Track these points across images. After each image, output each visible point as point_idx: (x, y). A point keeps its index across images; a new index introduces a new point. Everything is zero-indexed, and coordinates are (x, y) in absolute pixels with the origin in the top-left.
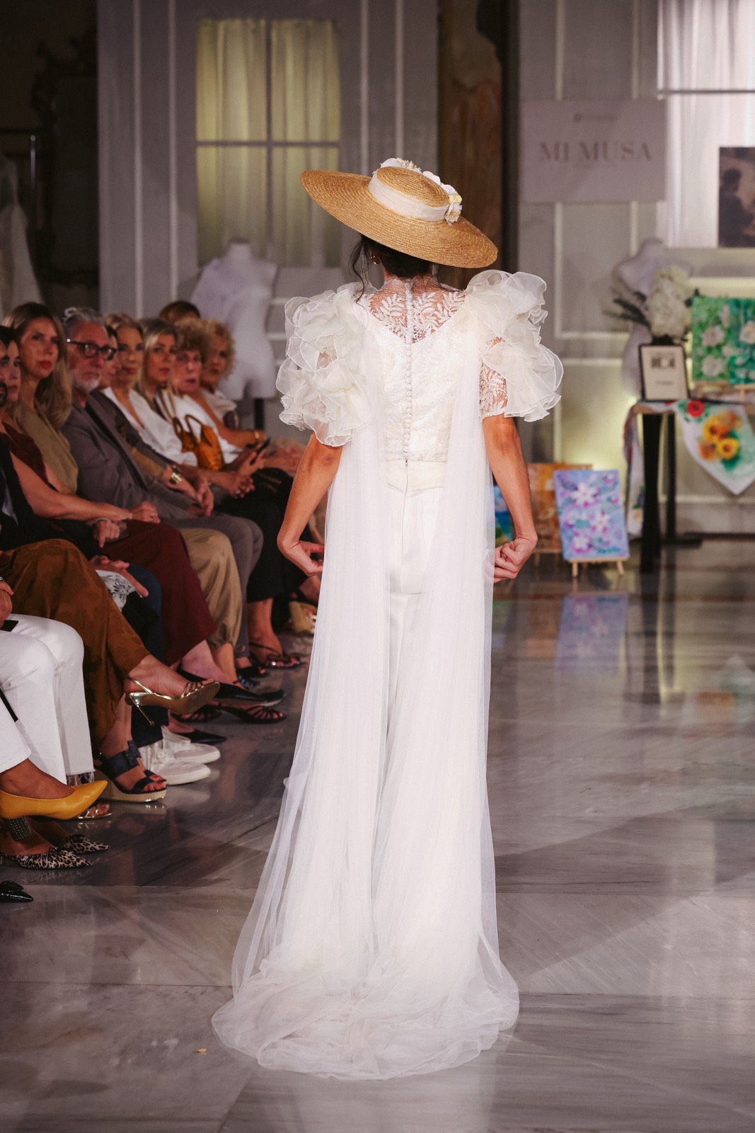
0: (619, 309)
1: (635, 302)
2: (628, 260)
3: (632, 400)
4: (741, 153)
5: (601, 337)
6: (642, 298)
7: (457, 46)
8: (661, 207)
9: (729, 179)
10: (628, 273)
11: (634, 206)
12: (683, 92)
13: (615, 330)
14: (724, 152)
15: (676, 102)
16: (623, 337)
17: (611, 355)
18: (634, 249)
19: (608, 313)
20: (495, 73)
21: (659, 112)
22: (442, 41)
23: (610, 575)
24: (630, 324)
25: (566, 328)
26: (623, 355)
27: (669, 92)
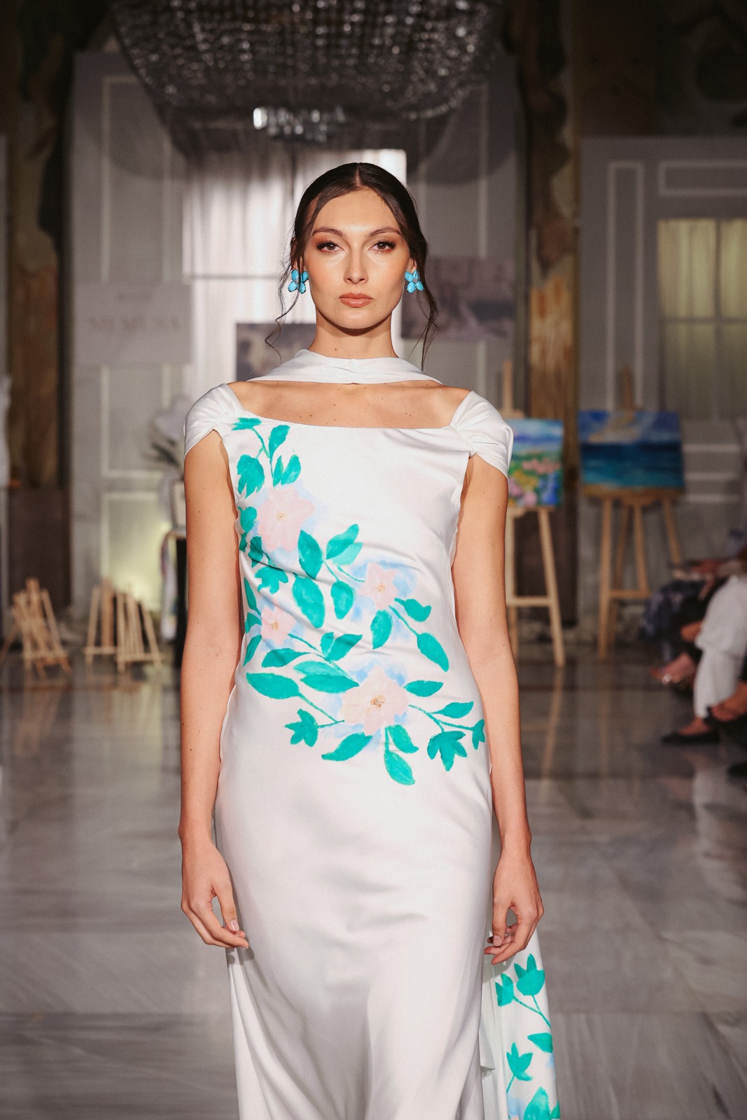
0: (154, 453)
1: (167, 446)
2: (161, 412)
3: (165, 527)
4: (252, 327)
5: (140, 475)
6: (173, 443)
7: (22, 239)
8: (188, 370)
9: (243, 348)
10: (163, 424)
11: (167, 371)
12: (207, 277)
13: (150, 469)
14: (240, 327)
15: (199, 288)
16: (157, 476)
17: (148, 489)
18: (166, 402)
19: (146, 457)
20: (52, 260)
21: (184, 293)
22: (11, 235)
23: (149, 670)
24: (163, 465)
25: (112, 467)
26: (158, 489)
27: (193, 277)
